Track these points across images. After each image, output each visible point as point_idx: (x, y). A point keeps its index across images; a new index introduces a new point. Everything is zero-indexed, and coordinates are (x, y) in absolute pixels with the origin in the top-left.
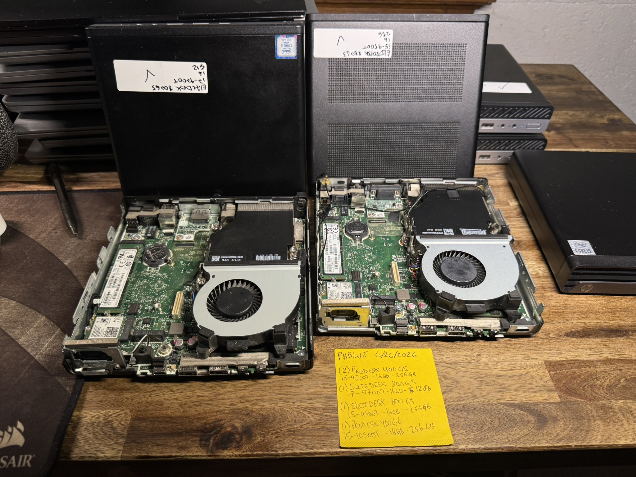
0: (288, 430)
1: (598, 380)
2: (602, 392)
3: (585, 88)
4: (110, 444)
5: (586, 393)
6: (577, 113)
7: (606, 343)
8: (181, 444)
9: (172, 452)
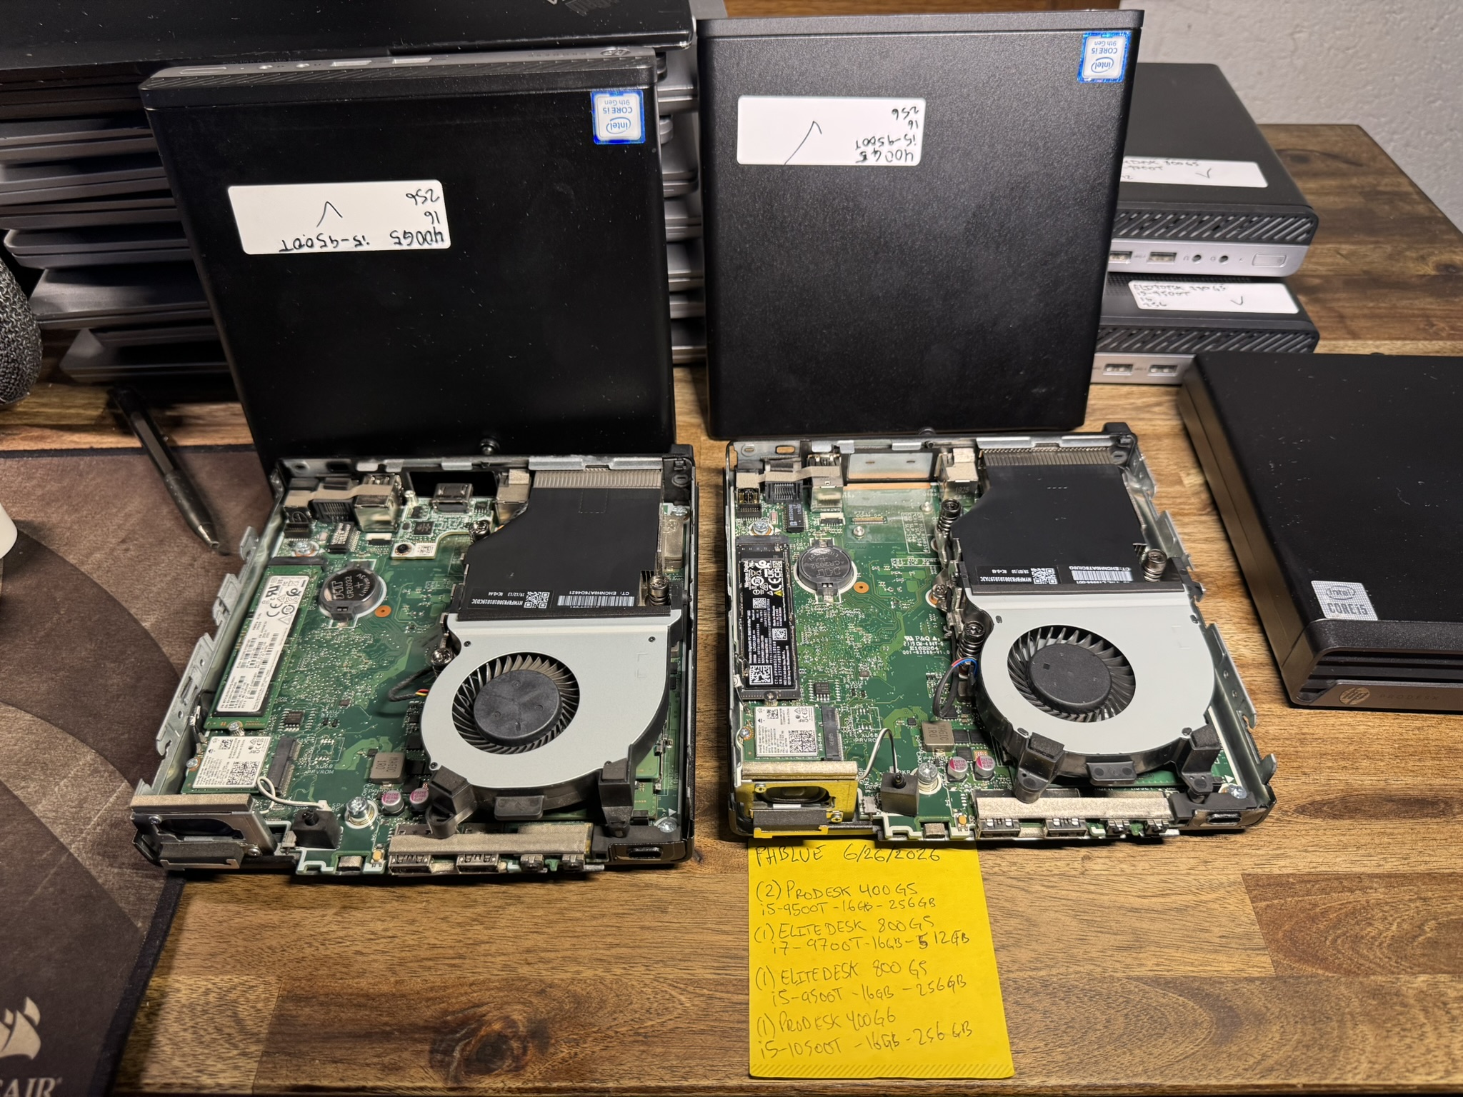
0: (631, 1033)
1: (1370, 924)
2: (1378, 954)
3: (1386, 184)
4: (231, 1055)
5: (1340, 956)
6: (1363, 249)
7: (1396, 831)
8: (386, 1060)
9: (365, 1079)
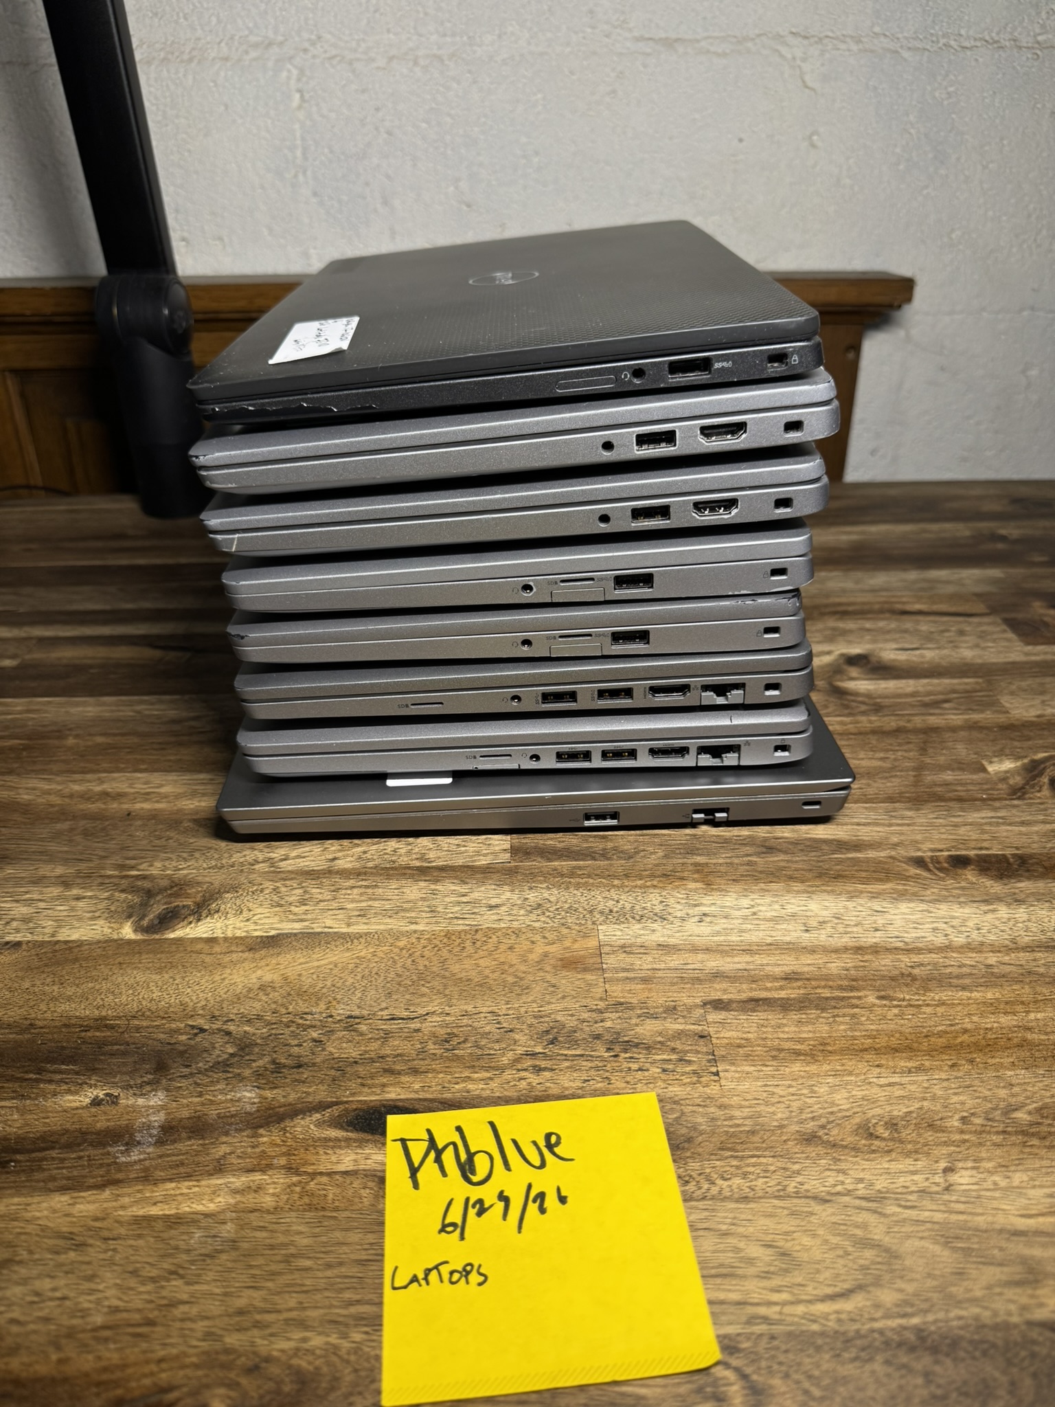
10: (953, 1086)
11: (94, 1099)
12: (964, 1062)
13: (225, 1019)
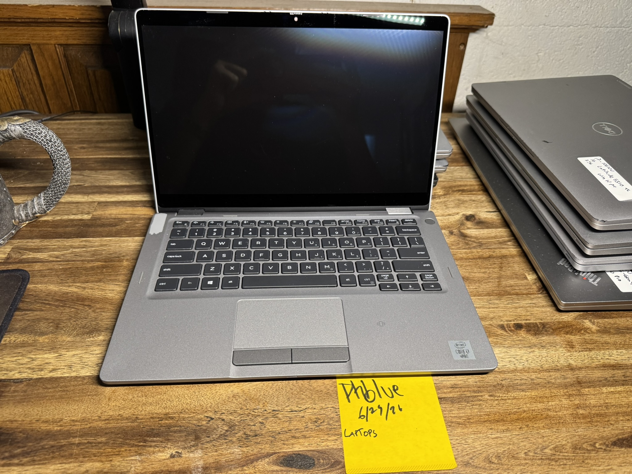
10: (521, 438)
11: (171, 455)
12: (524, 426)
13: (221, 413)
